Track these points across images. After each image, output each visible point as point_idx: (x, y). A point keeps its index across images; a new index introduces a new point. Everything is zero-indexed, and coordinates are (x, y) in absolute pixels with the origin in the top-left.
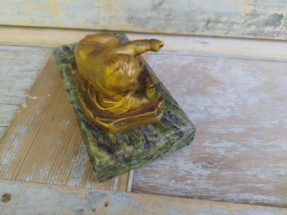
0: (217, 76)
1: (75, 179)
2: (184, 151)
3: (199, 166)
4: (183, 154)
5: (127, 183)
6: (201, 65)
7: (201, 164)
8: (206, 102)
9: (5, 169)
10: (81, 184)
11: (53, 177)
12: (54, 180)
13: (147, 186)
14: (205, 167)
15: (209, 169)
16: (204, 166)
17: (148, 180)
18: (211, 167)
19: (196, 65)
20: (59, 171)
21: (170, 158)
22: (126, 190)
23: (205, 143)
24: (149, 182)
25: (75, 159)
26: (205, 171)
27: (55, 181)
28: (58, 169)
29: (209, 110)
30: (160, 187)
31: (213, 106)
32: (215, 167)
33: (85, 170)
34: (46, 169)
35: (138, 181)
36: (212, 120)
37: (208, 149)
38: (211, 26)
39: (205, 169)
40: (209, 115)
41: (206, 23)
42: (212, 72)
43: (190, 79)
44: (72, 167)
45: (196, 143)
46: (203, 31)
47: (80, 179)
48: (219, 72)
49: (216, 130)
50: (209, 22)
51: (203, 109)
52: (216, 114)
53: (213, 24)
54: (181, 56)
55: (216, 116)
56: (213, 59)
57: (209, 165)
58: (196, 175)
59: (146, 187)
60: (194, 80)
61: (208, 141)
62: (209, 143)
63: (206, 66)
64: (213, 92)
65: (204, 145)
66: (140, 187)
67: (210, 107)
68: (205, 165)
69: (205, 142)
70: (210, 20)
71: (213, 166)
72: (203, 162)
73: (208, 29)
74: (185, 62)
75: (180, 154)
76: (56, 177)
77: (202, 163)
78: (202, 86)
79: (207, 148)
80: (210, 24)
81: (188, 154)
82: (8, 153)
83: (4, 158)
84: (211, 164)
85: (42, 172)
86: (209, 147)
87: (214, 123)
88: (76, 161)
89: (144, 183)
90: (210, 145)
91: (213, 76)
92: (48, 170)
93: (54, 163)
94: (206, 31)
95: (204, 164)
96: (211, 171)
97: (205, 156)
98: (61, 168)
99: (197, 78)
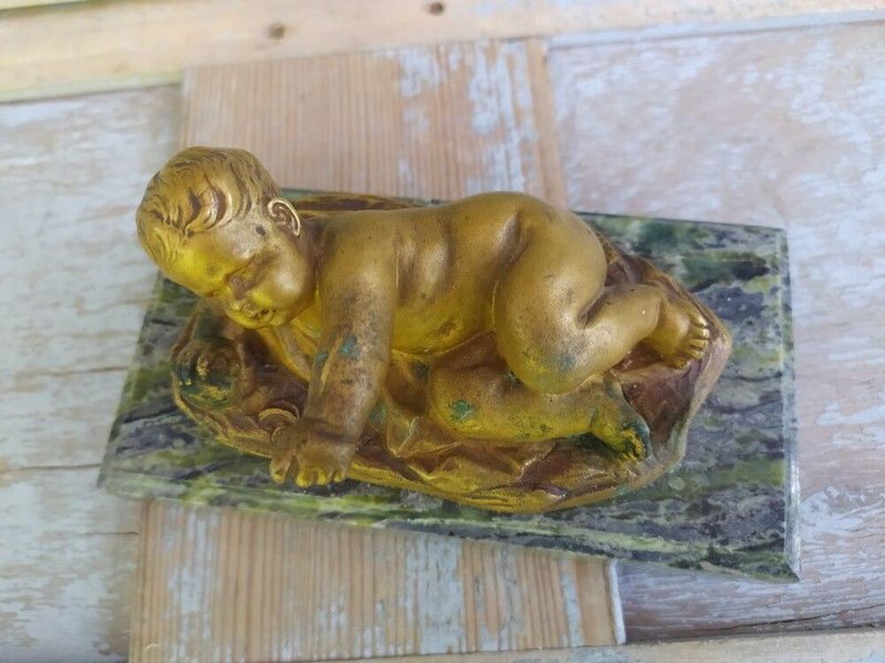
0: (817, 119)
1: (438, 626)
3: (819, 503)
6: (751, 75)
7: (825, 497)
9: (201, 631)
10: (464, 642)
11: (368, 633)
12: (374, 643)
13: (668, 604)
14: (839, 506)
15: (854, 511)
16: (836, 502)
17: (667, 583)
18: (858, 501)
19: (731, 79)
20: (379, 607)
23: (827, 416)
24: (672, 591)
25: (417, 557)
26: (842, 519)
27: (378, 646)
28: (374, 603)
29: (816, 274)
30: (709, 601)
31: (828, 256)
32: (871, 500)
33: (461, 591)
34: (334, 608)
36: (832, 318)
37: (839, 434)
39: (842, 512)
40: (818, 297)
42: (796, 102)
43: (724, 146)
44: (416, 586)
47: (455, 626)
48: (822, 97)
49: (852, 355)
52: (843, 289)
54: (666, 45)
55: (844, 298)
57: (851, 497)
58: (815, 538)
60: (737, 150)
61: (834, 406)
62: (836, 411)
63: (769, 76)
64: (818, 194)
65: (824, 421)
67: (818, 262)
68: (838, 498)
69: (824, 411)
71: (863, 498)
72: (830, 489)
74: (689, 70)
76: (377, 629)
77: (828, 494)
78: (773, 175)
79: (835, 431)
82: (186, 572)
83: (180, 589)
84: (856, 490)
85: (323, 621)
86: (840, 427)
87: (844, 326)
88: (422, 563)
90: (841, 419)
91: (805, 120)
92: (340, 610)
93: (351, 581)
95: (835, 493)
96: (861, 517)
97: (833, 463)
98: (381, 594)
99: (749, 140)
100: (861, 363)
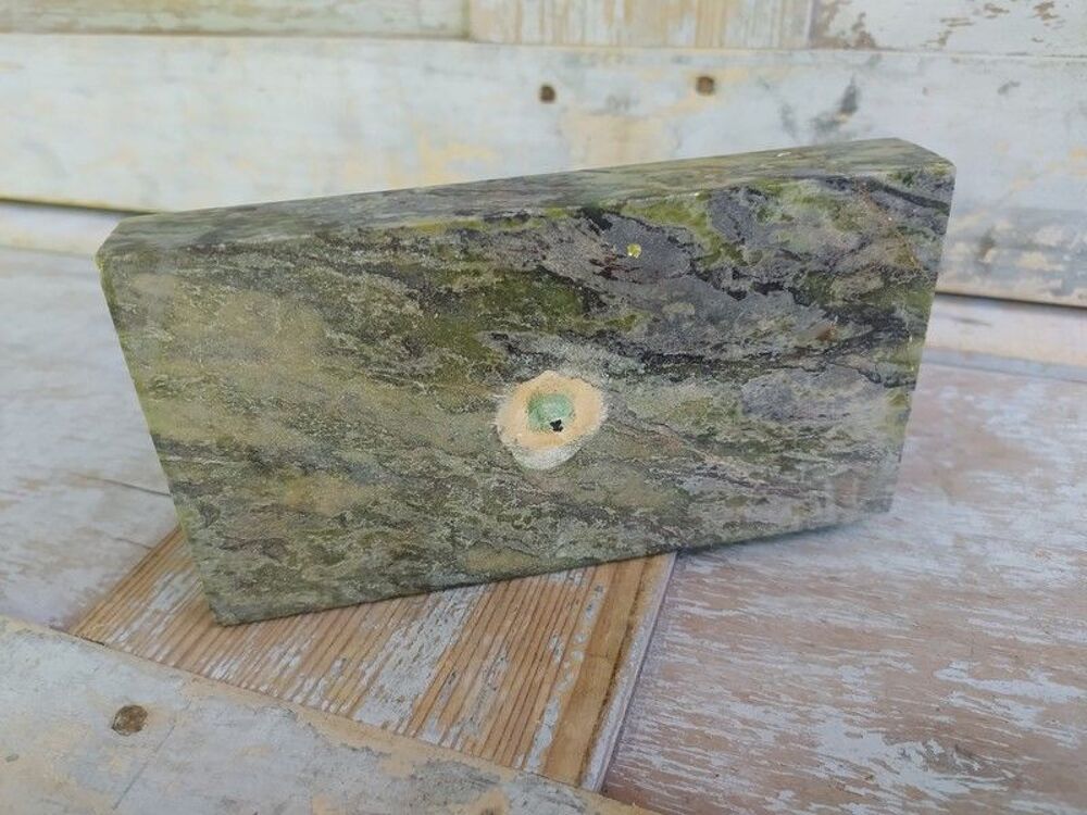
0: (1015, 436)
1: (387, 701)
2: (850, 687)
3: (913, 754)
4: (846, 697)
5: (588, 755)
6: (950, 393)
7: (923, 750)
8: (963, 520)
9: (156, 626)
10: (405, 723)
11: (312, 682)
12: (311, 692)
13: (668, 792)
14: (938, 764)
15: (958, 776)
16: (937, 759)
17: (677, 768)
18: (970, 769)
20: (338, 664)
21: (785, 700)
22: (579, 782)
23: (947, 671)
24: (681, 779)
25: (404, 636)
26: (939, 779)
27: (313, 697)
28: (336, 658)
29: (975, 549)
30: (725, 806)
31: (995, 539)
32: (986, 772)
33: (432, 678)
34: (293, 650)
35: (633, 765)
36: (983, 589)
37: (959, 694)
38: (995, 259)
39: (942, 772)
41: (975, 247)
42: (993, 420)
44: (388, 658)
45: (908, 666)
46: (963, 277)
47: (406, 706)
48: (1025, 423)
49: (998, 625)
50: (987, 243)
51: (950, 544)
52: (1004, 569)
53: (1005, 252)
55: (1005, 576)
56: (1001, 377)
57: (959, 761)
58: (894, 787)
59: (665, 793)
61: (963, 665)
62: (964, 671)
63: (970, 398)
64: (997, 489)
65: (942, 675)
66: (639, 789)
67: (981, 540)
68: (940, 755)
69: (948, 667)
70: (994, 237)
71: (976, 766)
72: (932, 743)
73: (986, 270)
75: (829, 695)
76: (323, 682)
77: (928, 747)
78: (948, 464)
79: (958, 690)
80: (992, 253)
81: (868, 700)
82: (181, 577)
83: (163, 589)
84: (970, 755)
85: (275, 657)
86: (964, 687)
87: (996, 599)
88: (406, 642)
89: (656, 775)
90: (970, 681)
91: (999, 434)
92: (298, 652)
93: (326, 633)
94: (978, 280)
95: (937, 749)
96: (966, 786)
97: (944, 719)
98: (348, 653)
99: (930, 435)
100: (1011, 637)
